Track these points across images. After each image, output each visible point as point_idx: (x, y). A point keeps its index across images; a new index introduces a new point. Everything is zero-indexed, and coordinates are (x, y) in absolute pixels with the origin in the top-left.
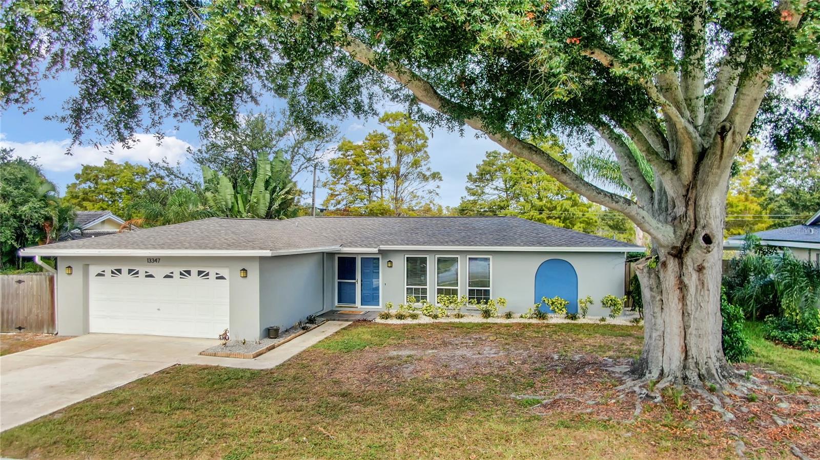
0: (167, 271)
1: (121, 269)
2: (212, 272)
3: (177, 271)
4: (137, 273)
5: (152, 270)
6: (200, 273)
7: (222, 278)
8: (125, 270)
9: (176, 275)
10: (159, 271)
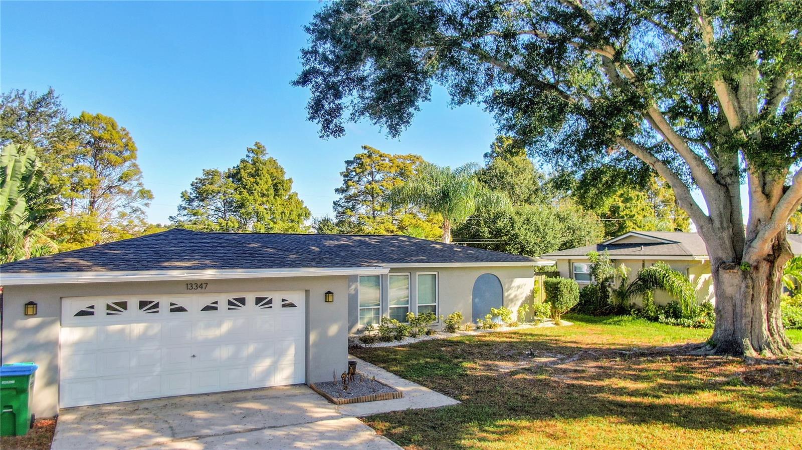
0: (208, 300)
1: (126, 303)
2: (277, 297)
3: (223, 299)
4: (157, 306)
5: (180, 301)
6: (258, 300)
7: (292, 305)
8: (133, 302)
9: (223, 305)
10: (194, 302)
